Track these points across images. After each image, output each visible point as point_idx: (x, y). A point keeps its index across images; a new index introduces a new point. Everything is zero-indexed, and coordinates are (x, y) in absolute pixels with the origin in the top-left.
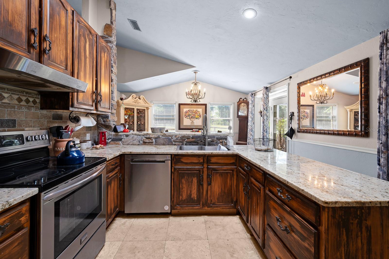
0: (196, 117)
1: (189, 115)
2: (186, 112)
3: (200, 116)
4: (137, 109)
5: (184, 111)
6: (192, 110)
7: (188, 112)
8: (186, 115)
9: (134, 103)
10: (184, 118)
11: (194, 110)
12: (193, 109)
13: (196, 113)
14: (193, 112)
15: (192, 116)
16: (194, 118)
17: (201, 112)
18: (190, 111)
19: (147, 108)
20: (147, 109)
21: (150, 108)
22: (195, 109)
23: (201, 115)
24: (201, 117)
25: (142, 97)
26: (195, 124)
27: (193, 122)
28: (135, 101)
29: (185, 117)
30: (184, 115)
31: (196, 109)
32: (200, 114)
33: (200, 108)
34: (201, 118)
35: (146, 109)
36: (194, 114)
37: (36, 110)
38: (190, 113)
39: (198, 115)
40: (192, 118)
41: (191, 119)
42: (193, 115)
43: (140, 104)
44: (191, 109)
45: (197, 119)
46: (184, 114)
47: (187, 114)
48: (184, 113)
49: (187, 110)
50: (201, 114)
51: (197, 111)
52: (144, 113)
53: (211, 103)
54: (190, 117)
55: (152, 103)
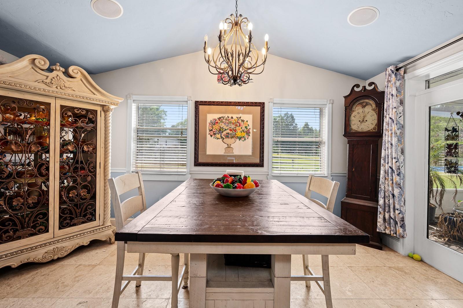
0: (239, 134)
1: (220, 130)
2: (214, 123)
3: (248, 133)
4: (62, 107)
5: (208, 121)
6: (228, 117)
7: (219, 122)
8: (212, 130)
9: (43, 86)
10: (208, 136)
11: (232, 118)
12: (230, 116)
13: (238, 124)
14: (231, 123)
15: (228, 131)
16: (232, 137)
17: (250, 123)
18: (224, 120)
19: (103, 106)
20: (104, 111)
21: (112, 107)
22: (235, 116)
23: (251, 131)
24: (251, 135)
25: (75, 71)
26: (236, 152)
27: (229, 147)
28: (48, 81)
29: (211, 136)
30: (208, 131)
31: (239, 116)
32: (248, 127)
33: (249, 113)
34: (251, 138)
35: (99, 109)
36: (233, 126)
38: (223, 125)
39: (243, 129)
40: (227, 136)
41: (225, 140)
42: (231, 130)
43: (69, 91)
44: (226, 116)
45: (240, 138)
46: (208, 128)
47: (216, 127)
48: (208, 125)
49: (216, 116)
50: (251, 126)
51: (240, 121)
52: (93, 121)
53: (275, 102)
54: (222, 136)
55: (129, 101)
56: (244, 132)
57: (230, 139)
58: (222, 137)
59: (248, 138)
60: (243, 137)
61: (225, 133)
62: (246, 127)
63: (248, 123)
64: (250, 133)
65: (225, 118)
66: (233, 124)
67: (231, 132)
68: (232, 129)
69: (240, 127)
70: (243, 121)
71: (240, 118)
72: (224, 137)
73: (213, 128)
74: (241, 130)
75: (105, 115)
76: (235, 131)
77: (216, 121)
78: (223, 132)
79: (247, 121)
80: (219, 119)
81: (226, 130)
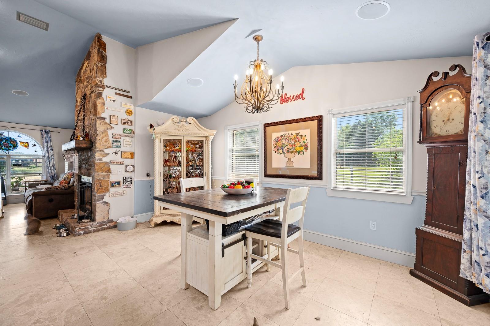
0: (298, 149)
1: (282, 146)
2: (278, 140)
3: (306, 147)
4: (186, 140)
5: (273, 139)
7: (281, 139)
8: (276, 147)
9: (177, 131)
10: (273, 152)
11: (292, 134)
12: (290, 133)
13: (297, 139)
14: (291, 139)
15: (289, 147)
16: (292, 152)
17: (308, 137)
18: (285, 137)
19: (206, 137)
20: (207, 140)
22: (294, 133)
23: (309, 145)
24: (309, 148)
26: (296, 166)
27: (290, 160)
28: (179, 128)
29: (276, 152)
30: (273, 147)
31: (297, 132)
32: (306, 142)
33: (306, 128)
34: (308, 151)
35: (204, 139)
36: (292, 142)
38: (284, 142)
39: (301, 143)
40: (288, 151)
41: (286, 155)
42: (291, 146)
43: (188, 132)
44: (287, 133)
45: (299, 153)
46: (273, 145)
47: (279, 144)
48: (273, 142)
49: (279, 134)
50: (309, 141)
51: (299, 136)
52: (201, 147)
53: (334, 112)
54: (284, 151)
55: (226, 130)
56: (302, 146)
57: (290, 154)
58: (284, 153)
59: (306, 152)
60: (302, 151)
61: (286, 148)
62: (304, 142)
63: (306, 138)
64: (307, 147)
65: (286, 135)
66: (293, 140)
67: (291, 147)
68: (291, 144)
69: (299, 142)
70: (301, 136)
71: (299, 133)
72: (286, 152)
73: (277, 145)
74: (300, 145)
75: (208, 142)
76: (295, 146)
77: (279, 139)
78: (284, 148)
79: (305, 136)
80: (282, 136)
81: (287, 146)
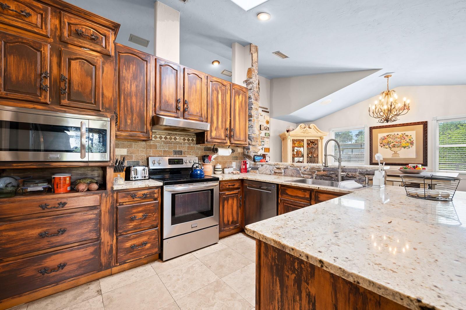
0: (404, 144)
1: (388, 143)
3: (412, 143)
4: (307, 140)
5: (379, 138)
6: (395, 134)
7: (387, 138)
8: (382, 143)
9: (303, 134)
10: (379, 147)
11: (398, 134)
12: (396, 133)
13: (403, 138)
14: (397, 138)
15: (395, 143)
16: (397, 147)
17: (414, 136)
18: (391, 137)
19: (320, 137)
20: (321, 139)
21: (324, 137)
22: (400, 133)
23: (414, 142)
24: (415, 144)
25: (312, 126)
26: (402, 157)
27: (395, 153)
28: (304, 132)
29: (382, 147)
30: (379, 144)
31: (403, 133)
32: (412, 140)
33: (413, 130)
34: (414, 147)
35: (319, 138)
36: (398, 140)
37: (193, 145)
38: (390, 140)
39: (407, 141)
40: (394, 146)
41: (392, 149)
43: (310, 134)
44: (393, 133)
45: (405, 147)
46: (379, 142)
47: (385, 141)
48: (379, 140)
49: (385, 135)
50: (414, 139)
51: (405, 136)
52: (317, 144)
53: (438, 119)
54: (390, 146)
55: (330, 132)
56: (408, 143)
57: (396, 148)
58: (390, 147)
59: (412, 147)
60: (408, 146)
61: (392, 144)
62: (410, 140)
63: (412, 137)
64: (413, 143)
65: (392, 135)
66: (399, 138)
67: (397, 143)
68: (398, 142)
69: (405, 140)
70: (407, 136)
71: (405, 134)
72: (391, 147)
73: (383, 142)
74: (406, 142)
75: (321, 141)
76: (400, 142)
77: (385, 138)
78: (390, 144)
79: (411, 136)
80: (388, 136)
81: (393, 142)
